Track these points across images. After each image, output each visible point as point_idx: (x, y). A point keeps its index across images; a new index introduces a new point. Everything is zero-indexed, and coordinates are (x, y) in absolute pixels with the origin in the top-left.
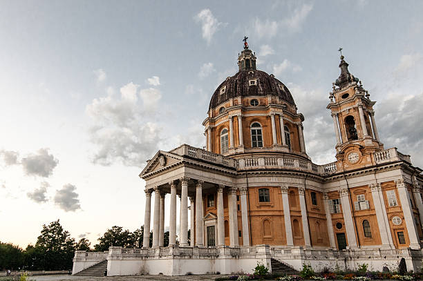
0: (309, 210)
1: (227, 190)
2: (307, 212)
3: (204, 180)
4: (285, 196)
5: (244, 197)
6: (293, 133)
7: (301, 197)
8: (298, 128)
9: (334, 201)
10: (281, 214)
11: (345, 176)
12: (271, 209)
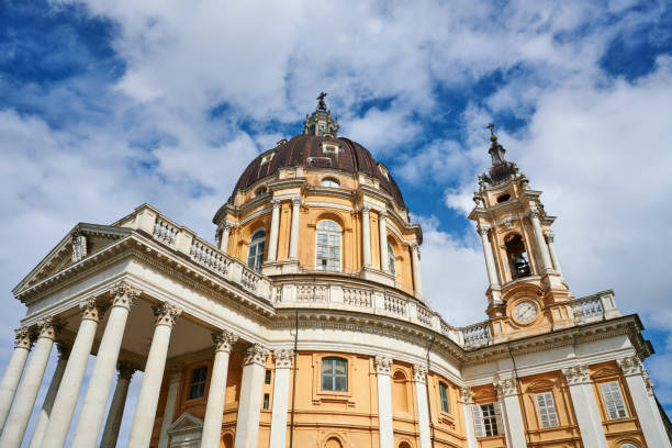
0: (436, 424)
1: (242, 352)
2: (432, 427)
3: (180, 308)
4: (385, 381)
5: (282, 376)
6: (402, 259)
7: (420, 388)
8: (411, 254)
9: (484, 408)
10: (374, 423)
11: (511, 350)
12: (350, 410)
